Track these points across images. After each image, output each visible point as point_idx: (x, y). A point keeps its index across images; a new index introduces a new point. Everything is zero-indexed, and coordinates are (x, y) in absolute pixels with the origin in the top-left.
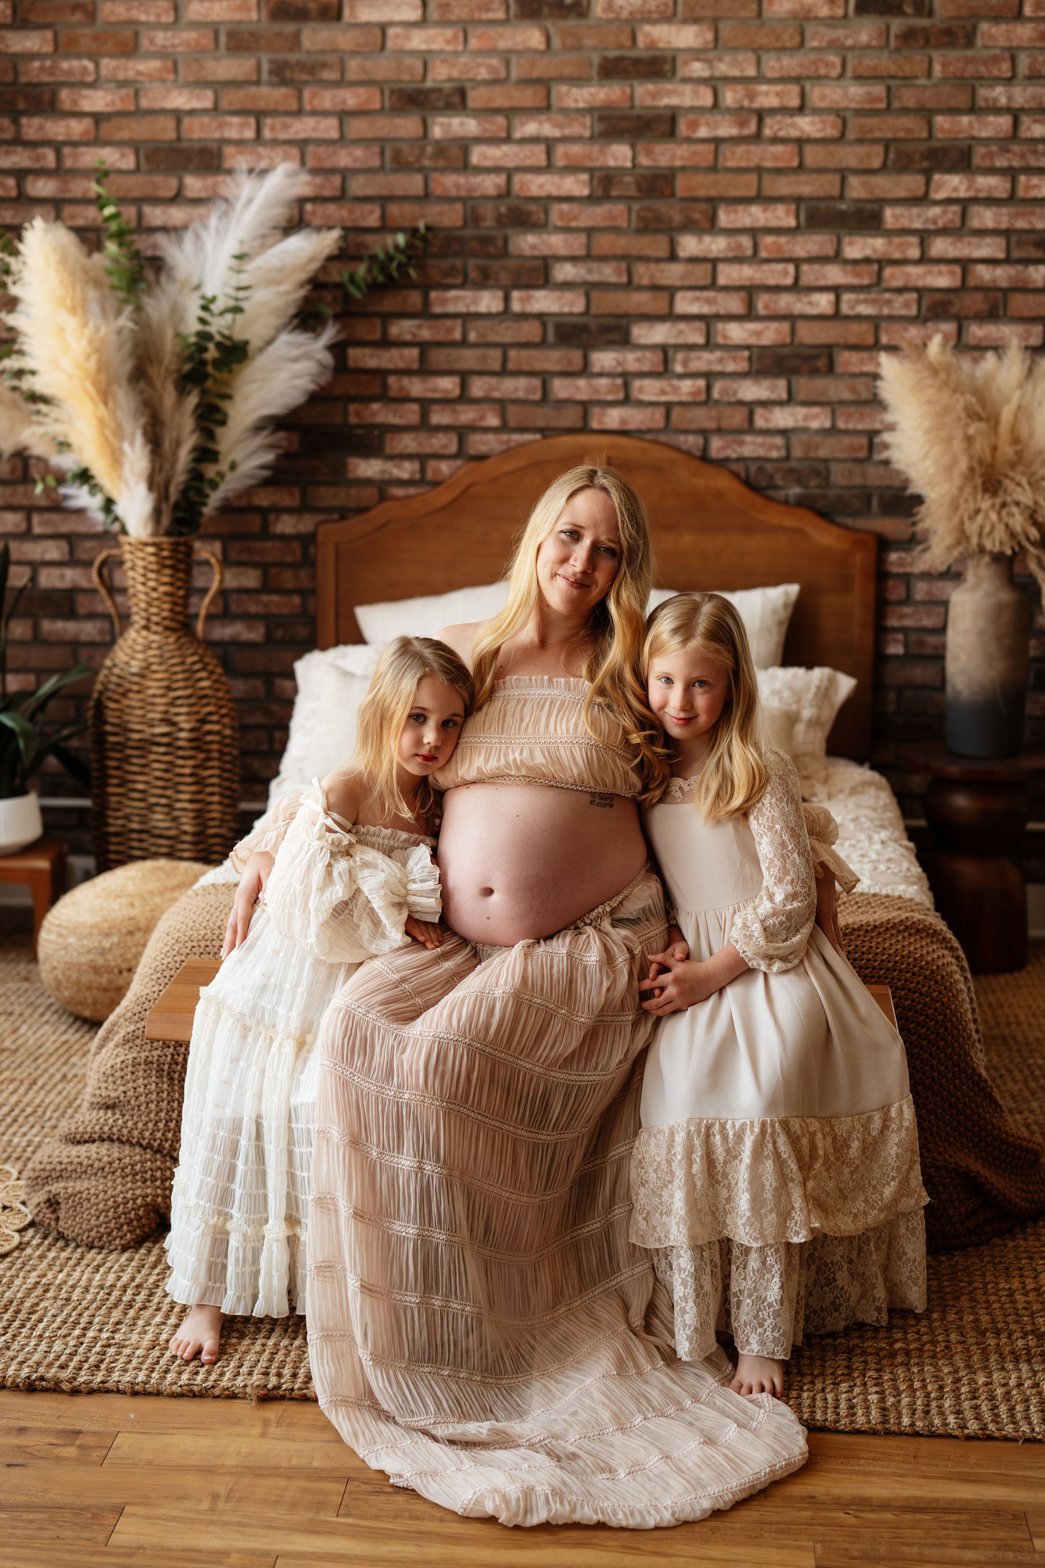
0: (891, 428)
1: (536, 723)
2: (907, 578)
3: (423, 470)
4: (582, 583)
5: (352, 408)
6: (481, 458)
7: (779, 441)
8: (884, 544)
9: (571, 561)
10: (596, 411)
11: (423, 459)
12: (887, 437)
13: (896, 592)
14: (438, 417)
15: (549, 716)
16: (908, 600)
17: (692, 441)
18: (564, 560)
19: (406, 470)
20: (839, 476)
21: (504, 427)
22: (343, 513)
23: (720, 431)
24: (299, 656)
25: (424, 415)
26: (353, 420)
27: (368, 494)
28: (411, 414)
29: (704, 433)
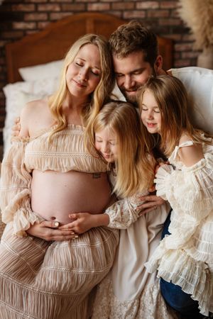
0: (180, 7)
1: (71, 146)
2: (180, 52)
3: (37, 25)
4: (83, 85)
5: (14, 6)
6: (55, 21)
7: (143, 13)
8: (174, 42)
9: (79, 75)
10: (89, 5)
11: (37, 22)
12: (179, 10)
13: (177, 56)
14: (41, 8)
15: (76, 142)
16: (180, 58)
17: (118, 14)
18: (76, 74)
19: (31, 26)
20: (161, 23)
21: (62, 11)
22: (13, 40)
23: (126, 10)
24: (5, 85)
25: (36, 7)
26: (14, 10)
27: (20, 34)
28: (32, 7)
29: (122, 11)
